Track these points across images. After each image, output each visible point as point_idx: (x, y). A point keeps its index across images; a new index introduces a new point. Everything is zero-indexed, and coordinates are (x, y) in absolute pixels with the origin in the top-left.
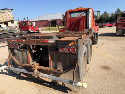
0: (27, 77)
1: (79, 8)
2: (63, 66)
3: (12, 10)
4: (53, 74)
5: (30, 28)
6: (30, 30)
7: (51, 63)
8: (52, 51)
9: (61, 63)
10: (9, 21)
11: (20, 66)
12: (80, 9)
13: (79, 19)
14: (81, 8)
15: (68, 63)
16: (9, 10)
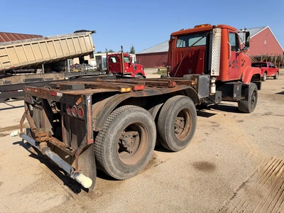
1: (201, 26)
3: (93, 32)
5: (126, 69)
6: (125, 72)
7: (64, 134)
10: (86, 54)
12: (204, 28)
13: (196, 52)
14: (206, 25)
16: (87, 33)
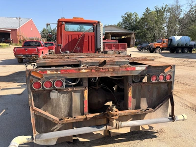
0: (88, 140)
1: (78, 18)
2: (147, 103)
4: (132, 119)
7: (131, 102)
8: (135, 84)
9: (146, 98)
11: (56, 126)
15: (155, 96)
